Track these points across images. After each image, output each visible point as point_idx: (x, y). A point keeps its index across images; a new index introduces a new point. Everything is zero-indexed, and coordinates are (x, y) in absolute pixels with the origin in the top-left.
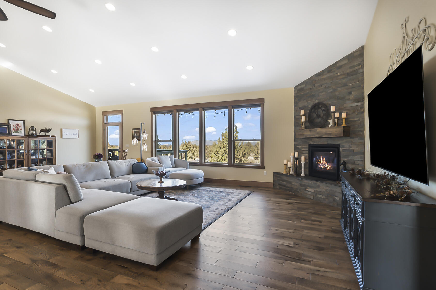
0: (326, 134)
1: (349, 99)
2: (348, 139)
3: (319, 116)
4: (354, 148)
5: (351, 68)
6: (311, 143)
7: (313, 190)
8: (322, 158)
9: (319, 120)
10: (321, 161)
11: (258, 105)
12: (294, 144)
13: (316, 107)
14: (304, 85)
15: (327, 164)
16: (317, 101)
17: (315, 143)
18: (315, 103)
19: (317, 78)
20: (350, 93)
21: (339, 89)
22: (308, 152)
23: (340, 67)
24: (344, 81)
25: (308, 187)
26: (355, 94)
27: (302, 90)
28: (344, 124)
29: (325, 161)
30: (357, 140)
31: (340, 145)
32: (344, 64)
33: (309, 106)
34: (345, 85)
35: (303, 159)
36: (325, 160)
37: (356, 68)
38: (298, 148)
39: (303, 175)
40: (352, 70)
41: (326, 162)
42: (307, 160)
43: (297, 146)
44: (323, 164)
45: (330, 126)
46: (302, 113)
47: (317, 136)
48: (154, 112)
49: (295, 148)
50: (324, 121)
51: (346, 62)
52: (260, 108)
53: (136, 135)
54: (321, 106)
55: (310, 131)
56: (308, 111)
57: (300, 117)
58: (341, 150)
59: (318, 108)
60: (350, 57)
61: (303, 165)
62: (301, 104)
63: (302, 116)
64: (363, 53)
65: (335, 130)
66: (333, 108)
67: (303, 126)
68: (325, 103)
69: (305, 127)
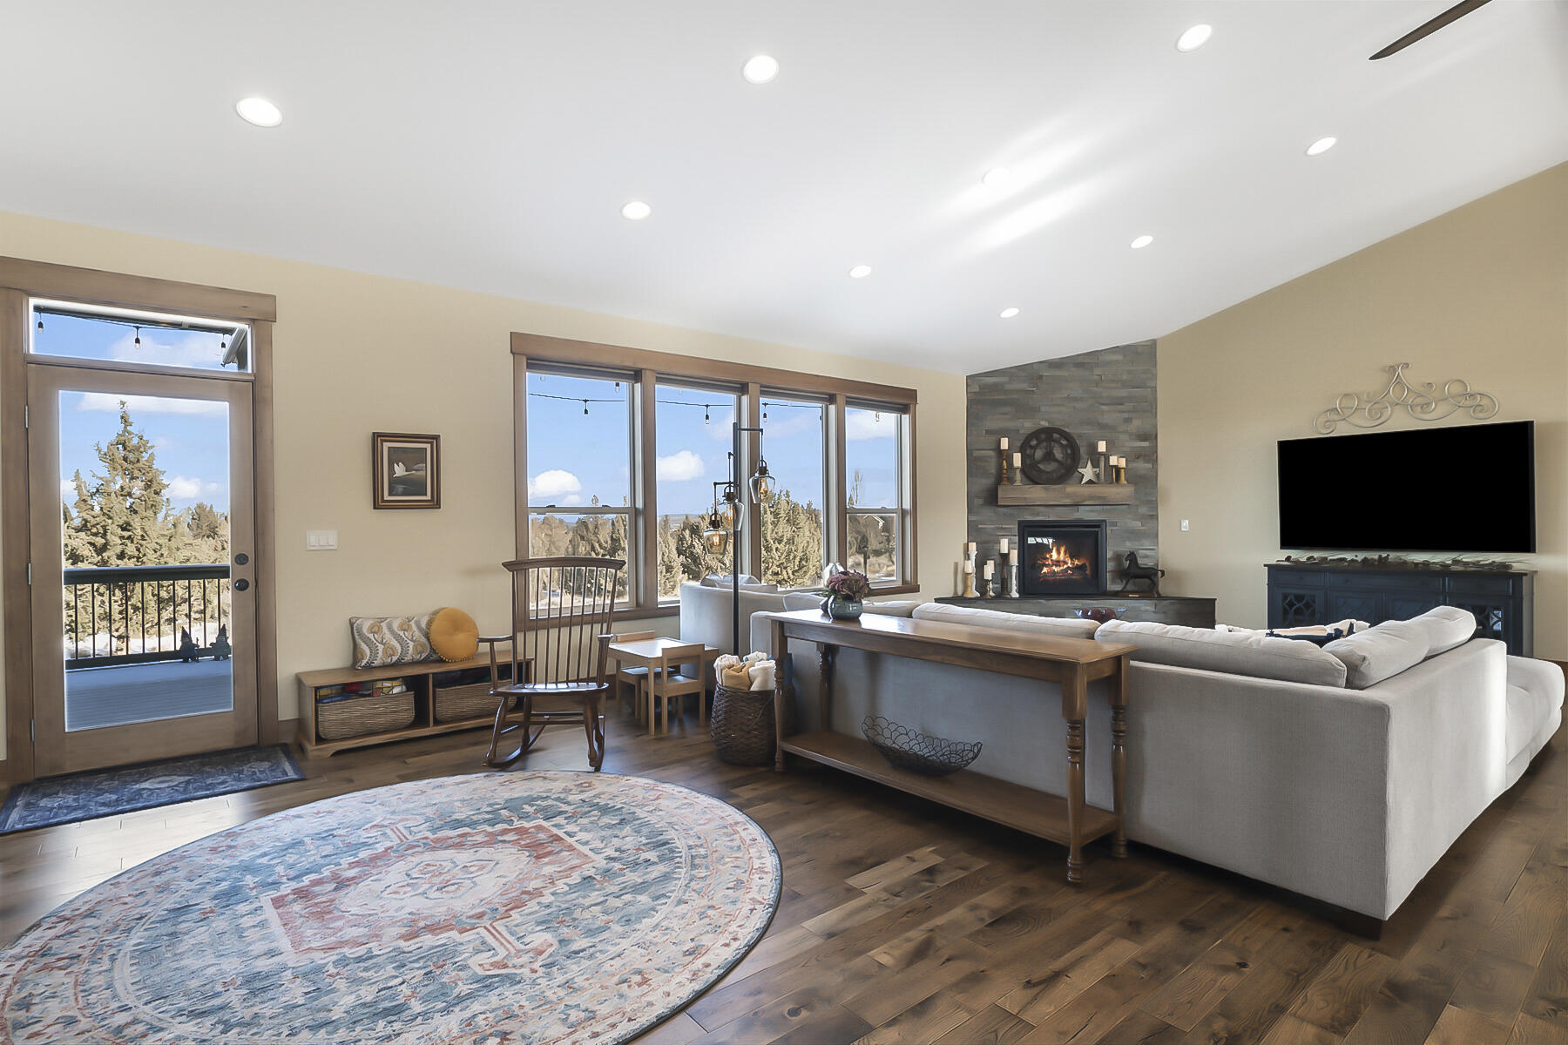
0: (1091, 498)
1: (1125, 432)
2: (1124, 510)
3: (1049, 456)
4: (1137, 525)
5: (1129, 372)
9: (1049, 467)
10: (1051, 556)
11: (902, 409)
12: (968, 521)
13: (1047, 435)
14: (1002, 378)
15: (1071, 559)
16: (1045, 424)
17: (1037, 519)
18: (1039, 427)
19: (1044, 371)
20: (1128, 420)
21: (1104, 408)
22: (1016, 538)
23: (1107, 364)
24: (1116, 394)
26: (1136, 424)
27: (995, 388)
28: (1123, 480)
29: (1065, 554)
30: (1143, 511)
31: (1107, 522)
33: (1023, 431)
34: (1118, 402)
35: (1014, 555)
36: (1065, 552)
37: (1143, 376)
38: (979, 530)
39: (1015, 594)
40: (1132, 378)
41: (1068, 555)
43: (980, 526)
45: (1084, 481)
46: (1005, 444)
47: (1067, 501)
48: (528, 359)
49: (973, 531)
50: (1067, 472)
51: (1119, 357)
52: (906, 418)
53: (400, 470)
54: (1056, 436)
55: (1046, 490)
56: (1020, 443)
57: (992, 454)
58: (1108, 532)
59: (1049, 440)
60: (1129, 352)
61: (1014, 571)
62: (996, 421)
63: (1005, 454)
64: (1154, 356)
65: (1112, 492)
66: (1101, 447)
67: (1017, 477)
68: (1067, 430)
69: (1023, 481)
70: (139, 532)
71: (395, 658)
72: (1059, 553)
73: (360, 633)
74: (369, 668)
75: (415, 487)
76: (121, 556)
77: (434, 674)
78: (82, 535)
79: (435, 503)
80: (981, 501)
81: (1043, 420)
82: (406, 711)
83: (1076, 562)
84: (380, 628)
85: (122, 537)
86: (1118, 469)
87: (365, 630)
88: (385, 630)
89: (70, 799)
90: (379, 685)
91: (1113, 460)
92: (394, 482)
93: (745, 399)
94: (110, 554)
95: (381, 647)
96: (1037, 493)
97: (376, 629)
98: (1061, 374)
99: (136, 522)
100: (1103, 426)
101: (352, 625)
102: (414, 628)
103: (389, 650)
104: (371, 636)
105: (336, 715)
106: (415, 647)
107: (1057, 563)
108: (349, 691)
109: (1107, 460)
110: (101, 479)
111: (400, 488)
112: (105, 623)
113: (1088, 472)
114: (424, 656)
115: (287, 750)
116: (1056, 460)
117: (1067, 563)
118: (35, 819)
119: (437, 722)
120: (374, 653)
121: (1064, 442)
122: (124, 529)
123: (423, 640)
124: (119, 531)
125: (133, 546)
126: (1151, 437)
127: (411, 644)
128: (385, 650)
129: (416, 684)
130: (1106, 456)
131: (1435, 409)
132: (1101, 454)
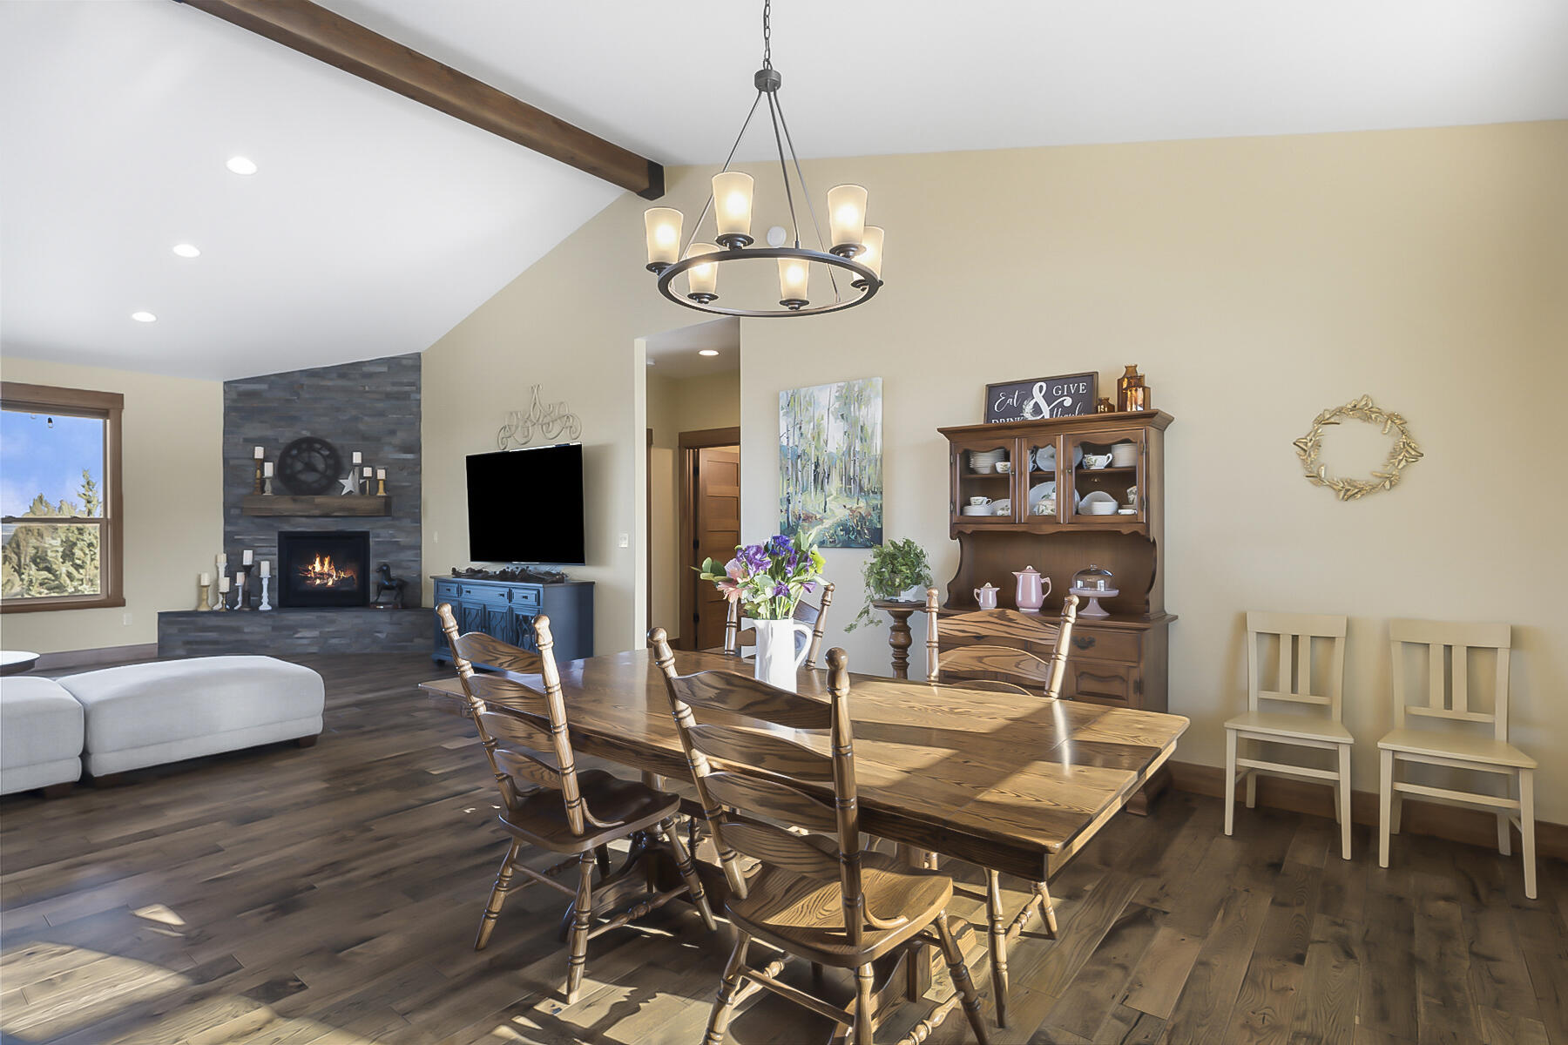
0: (342, 509)
1: (390, 444)
2: (388, 521)
3: (310, 467)
4: (402, 539)
5: (394, 384)
6: (287, 528)
7: (316, 633)
8: (318, 559)
9: (310, 477)
10: (314, 568)
12: (224, 531)
13: (305, 445)
14: (264, 387)
15: (337, 572)
16: (306, 434)
17: (299, 529)
18: (299, 437)
19: (306, 381)
20: (393, 433)
21: (366, 418)
22: (276, 550)
23: (370, 375)
24: (380, 405)
25: (300, 630)
26: (401, 437)
27: (254, 394)
28: (381, 493)
29: (330, 566)
30: (407, 523)
31: (366, 532)
32: (380, 373)
33: (281, 441)
34: (381, 414)
35: (265, 567)
36: (330, 563)
37: (407, 388)
38: (240, 541)
39: (265, 606)
40: (396, 389)
41: (333, 568)
42: (275, 569)
43: (236, 535)
44: (322, 574)
45: (341, 493)
46: (259, 452)
47: (317, 512)
49: (230, 542)
50: (330, 483)
51: (384, 369)
54: (318, 446)
55: (295, 501)
56: (278, 453)
57: (251, 462)
58: (371, 544)
59: (311, 449)
60: (394, 364)
61: (265, 583)
62: (253, 430)
63: (262, 462)
64: (418, 368)
65: (365, 504)
66: (357, 458)
67: (268, 487)
68: (328, 440)
69: (274, 491)
72: (322, 564)
80: (239, 511)
81: (303, 429)
83: (342, 575)
86: (374, 480)
91: (366, 475)
96: (285, 505)
98: (321, 383)
100: (363, 437)
107: (321, 575)
113: (349, 484)
116: (316, 470)
117: (332, 576)
121: (325, 452)
126: (415, 449)
130: (361, 466)
131: (552, 429)
132: (357, 465)
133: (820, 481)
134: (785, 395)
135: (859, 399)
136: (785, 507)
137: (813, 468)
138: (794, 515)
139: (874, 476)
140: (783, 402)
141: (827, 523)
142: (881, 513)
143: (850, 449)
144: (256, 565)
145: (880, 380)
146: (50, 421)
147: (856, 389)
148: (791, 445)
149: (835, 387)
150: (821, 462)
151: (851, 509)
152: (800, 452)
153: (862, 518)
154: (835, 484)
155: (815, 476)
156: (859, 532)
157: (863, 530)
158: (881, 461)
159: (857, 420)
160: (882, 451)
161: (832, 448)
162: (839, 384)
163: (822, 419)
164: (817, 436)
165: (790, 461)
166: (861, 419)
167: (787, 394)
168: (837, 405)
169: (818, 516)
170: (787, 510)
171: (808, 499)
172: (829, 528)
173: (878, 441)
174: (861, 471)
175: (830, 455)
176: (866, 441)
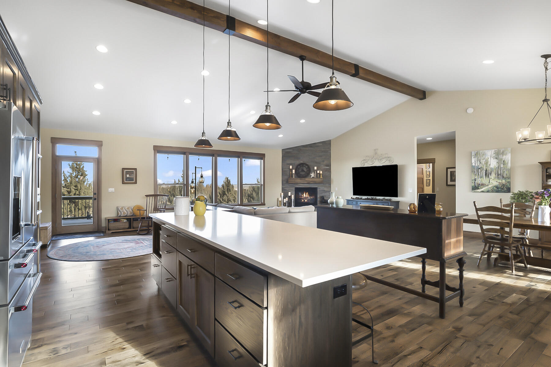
0: (312, 181)
1: (322, 164)
2: (322, 185)
3: (303, 171)
4: (326, 189)
6: (297, 187)
8: (305, 193)
9: (303, 173)
10: (303, 196)
11: (261, 159)
12: (282, 187)
13: (302, 165)
16: (302, 162)
17: (300, 187)
18: (300, 163)
20: (323, 161)
21: (317, 158)
22: (295, 192)
23: (318, 146)
24: (320, 154)
26: (326, 162)
28: (322, 177)
30: (327, 185)
31: (317, 188)
33: (296, 164)
34: (321, 156)
35: (293, 196)
36: (308, 194)
40: (324, 149)
42: (295, 197)
43: (285, 189)
45: (312, 177)
46: (291, 167)
47: (306, 182)
48: (158, 151)
49: (283, 190)
50: (308, 174)
51: (321, 144)
52: (262, 161)
53: (128, 176)
54: (305, 165)
55: (301, 179)
56: (295, 167)
57: (288, 170)
58: (318, 191)
59: (303, 166)
60: (323, 143)
61: (293, 200)
62: (289, 162)
63: (291, 170)
64: (330, 144)
65: (317, 180)
66: (315, 168)
67: (294, 176)
68: (307, 164)
69: (295, 177)
70: (79, 188)
71: (125, 215)
72: (306, 195)
73: (119, 210)
74: (120, 216)
75: (131, 179)
76: (75, 194)
77: (133, 218)
78: (65, 189)
79: (136, 183)
80: (285, 182)
82: (127, 225)
83: (311, 197)
84: (123, 209)
85: (75, 189)
86: (320, 174)
87: (120, 209)
88: (124, 209)
89: (63, 237)
90: (121, 220)
91: (318, 172)
92: (127, 178)
93: (214, 157)
94: (72, 194)
95: (123, 212)
96: (299, 180)
97: (122, 209)
98: (306, 149)
99: (79, 186)
100: (316, 163)
101: (117, 207)
102: (130, 209)
103: (124, 213)
104: (121, 210)
105: (113, 225)
106: (130, 213)
107: (306, 198)
108: (115, 220)
109: (317, 172)
110: (70, 173)
111: (128, 180)
112: (70, 213)
113: (312, 175)
114: (132, 214)
115: (103, 232)
116: (304, 171)
117: (308, 198)
118: (57, 239)
119: (133, 228)
120: (121, 213)
121: (307, 167)
122: (75, 187)
123: (132, 211)
124: (74, 187)
125: (78, 192)
126: (329, 165)
127: (129, 212)
128: (123, 213)
129: (129, 220)
130: (317, 170)
131: (382, 161)
132: (315, 170)
133: (487, 175)
134: (474, 153)
135: (503, 153)
136: (474, 182)
137: (485, 171)
138: (477, 184)
139: (508, 174)
140: (473, 154)
141: (490, 186)
142: (510, 184)
143: (499, 166)
144: (291, 196)
145: (510, 148)
146: (229, 160)
147: (502, 151)
148: (476, 165)
149: (493, 151)
150: (488, 170)
151: (499, 182)
152: (479, 167)
153: (503, 185)
154: (493, 176)
155: (485, 174)
156: (502, 188)
157: (504, 188)
158: (510, 170)
159: (501, 159)
160: (510, 168)
161: (492, 166)
162: (495, 150)
163: (488, 159)
164: (487, 163)
165: (475, 170)
166: (503, 159)
167: (475, 152)
168: (494, 155)
169: (487, 184)
170: (475, 183)
171: (483, 180)
172: (491, 187)
173: (509, 165)
174: (503, 172)
175: (491, 169)
176: (505, 164)
